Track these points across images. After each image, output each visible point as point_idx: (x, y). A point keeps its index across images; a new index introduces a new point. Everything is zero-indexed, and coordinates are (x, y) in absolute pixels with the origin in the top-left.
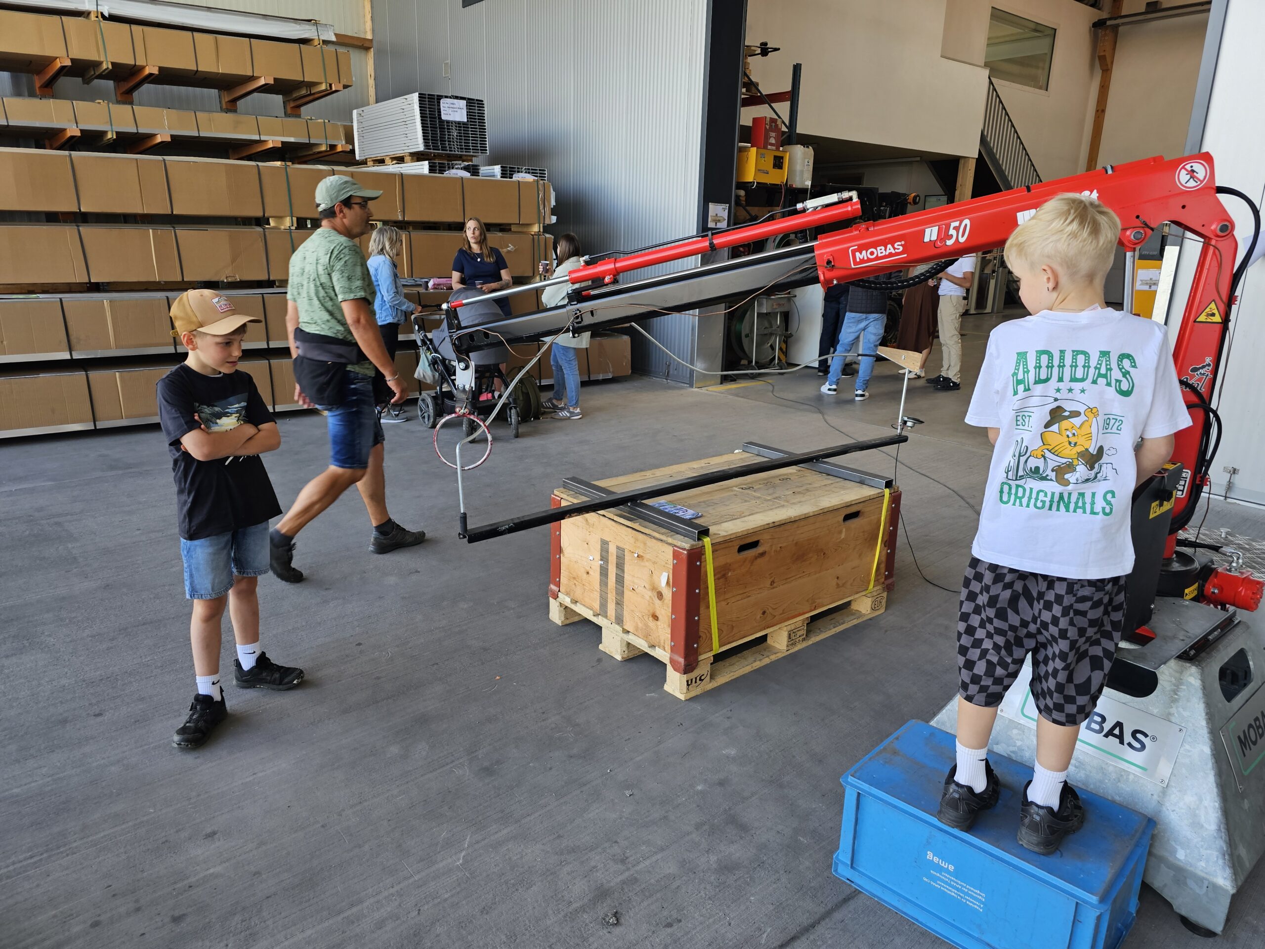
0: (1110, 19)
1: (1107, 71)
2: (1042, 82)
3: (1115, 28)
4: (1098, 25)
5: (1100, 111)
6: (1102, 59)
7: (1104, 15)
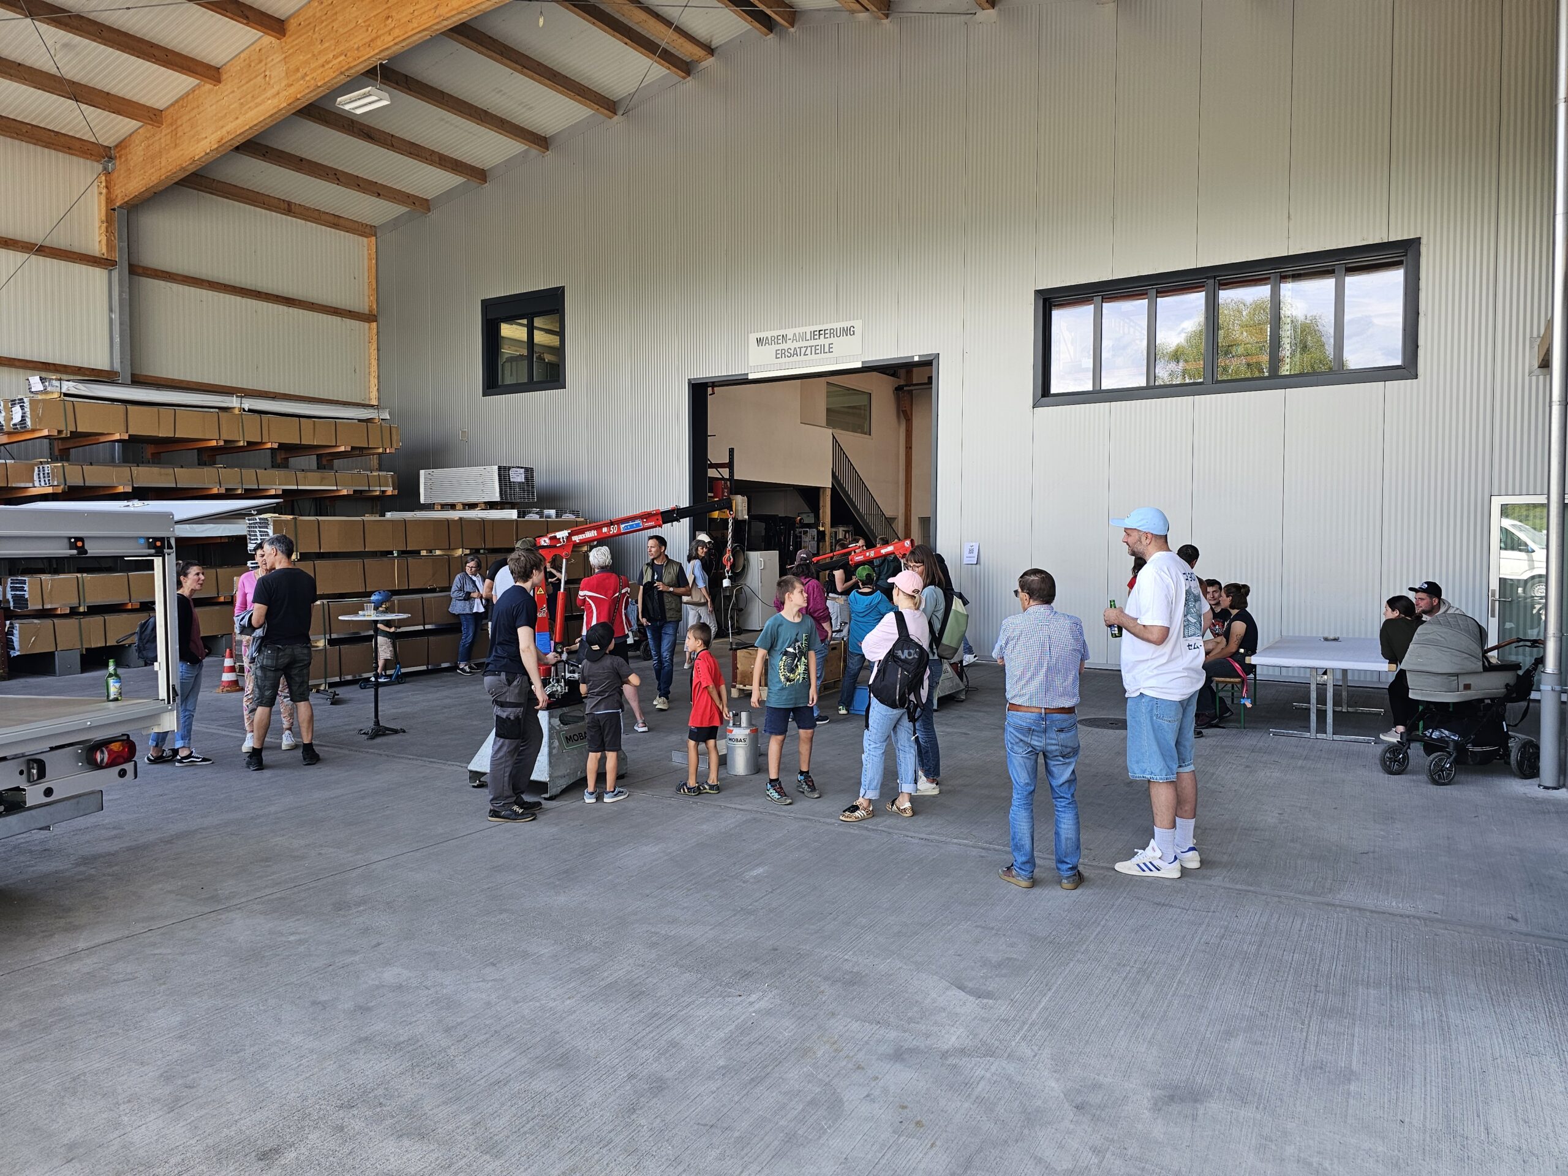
0: (906, 386)
1: (909, 421)
2: (866, 429)
3: (910, 392)
4: (898, 389)
5: (909, 448)
6: (905, 412)
7: (902, 383)
